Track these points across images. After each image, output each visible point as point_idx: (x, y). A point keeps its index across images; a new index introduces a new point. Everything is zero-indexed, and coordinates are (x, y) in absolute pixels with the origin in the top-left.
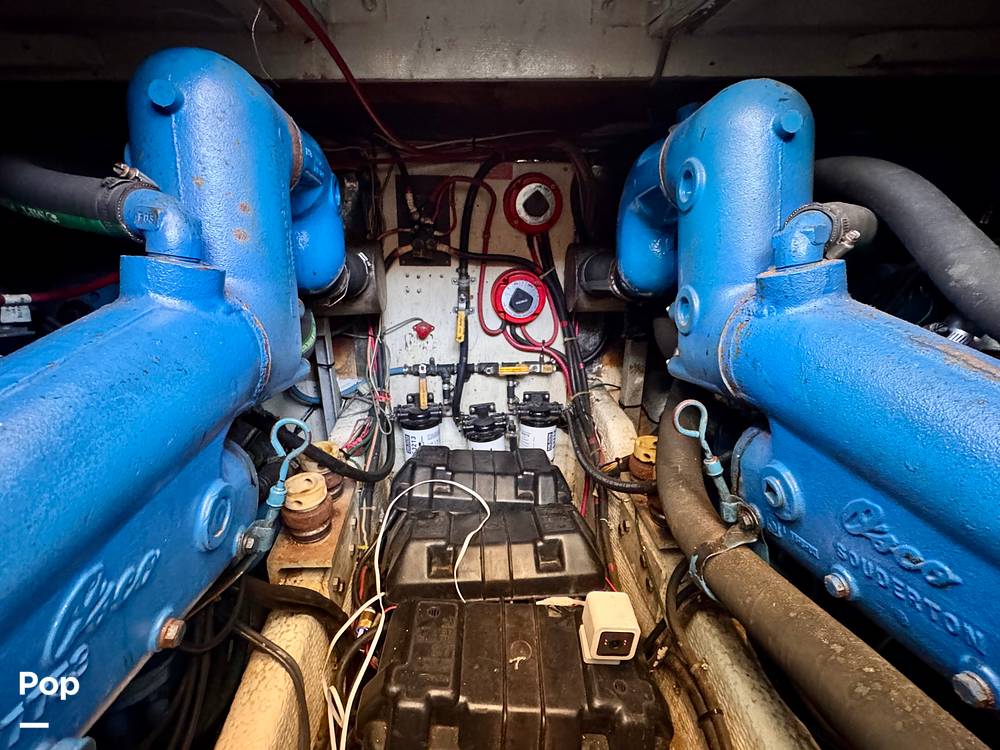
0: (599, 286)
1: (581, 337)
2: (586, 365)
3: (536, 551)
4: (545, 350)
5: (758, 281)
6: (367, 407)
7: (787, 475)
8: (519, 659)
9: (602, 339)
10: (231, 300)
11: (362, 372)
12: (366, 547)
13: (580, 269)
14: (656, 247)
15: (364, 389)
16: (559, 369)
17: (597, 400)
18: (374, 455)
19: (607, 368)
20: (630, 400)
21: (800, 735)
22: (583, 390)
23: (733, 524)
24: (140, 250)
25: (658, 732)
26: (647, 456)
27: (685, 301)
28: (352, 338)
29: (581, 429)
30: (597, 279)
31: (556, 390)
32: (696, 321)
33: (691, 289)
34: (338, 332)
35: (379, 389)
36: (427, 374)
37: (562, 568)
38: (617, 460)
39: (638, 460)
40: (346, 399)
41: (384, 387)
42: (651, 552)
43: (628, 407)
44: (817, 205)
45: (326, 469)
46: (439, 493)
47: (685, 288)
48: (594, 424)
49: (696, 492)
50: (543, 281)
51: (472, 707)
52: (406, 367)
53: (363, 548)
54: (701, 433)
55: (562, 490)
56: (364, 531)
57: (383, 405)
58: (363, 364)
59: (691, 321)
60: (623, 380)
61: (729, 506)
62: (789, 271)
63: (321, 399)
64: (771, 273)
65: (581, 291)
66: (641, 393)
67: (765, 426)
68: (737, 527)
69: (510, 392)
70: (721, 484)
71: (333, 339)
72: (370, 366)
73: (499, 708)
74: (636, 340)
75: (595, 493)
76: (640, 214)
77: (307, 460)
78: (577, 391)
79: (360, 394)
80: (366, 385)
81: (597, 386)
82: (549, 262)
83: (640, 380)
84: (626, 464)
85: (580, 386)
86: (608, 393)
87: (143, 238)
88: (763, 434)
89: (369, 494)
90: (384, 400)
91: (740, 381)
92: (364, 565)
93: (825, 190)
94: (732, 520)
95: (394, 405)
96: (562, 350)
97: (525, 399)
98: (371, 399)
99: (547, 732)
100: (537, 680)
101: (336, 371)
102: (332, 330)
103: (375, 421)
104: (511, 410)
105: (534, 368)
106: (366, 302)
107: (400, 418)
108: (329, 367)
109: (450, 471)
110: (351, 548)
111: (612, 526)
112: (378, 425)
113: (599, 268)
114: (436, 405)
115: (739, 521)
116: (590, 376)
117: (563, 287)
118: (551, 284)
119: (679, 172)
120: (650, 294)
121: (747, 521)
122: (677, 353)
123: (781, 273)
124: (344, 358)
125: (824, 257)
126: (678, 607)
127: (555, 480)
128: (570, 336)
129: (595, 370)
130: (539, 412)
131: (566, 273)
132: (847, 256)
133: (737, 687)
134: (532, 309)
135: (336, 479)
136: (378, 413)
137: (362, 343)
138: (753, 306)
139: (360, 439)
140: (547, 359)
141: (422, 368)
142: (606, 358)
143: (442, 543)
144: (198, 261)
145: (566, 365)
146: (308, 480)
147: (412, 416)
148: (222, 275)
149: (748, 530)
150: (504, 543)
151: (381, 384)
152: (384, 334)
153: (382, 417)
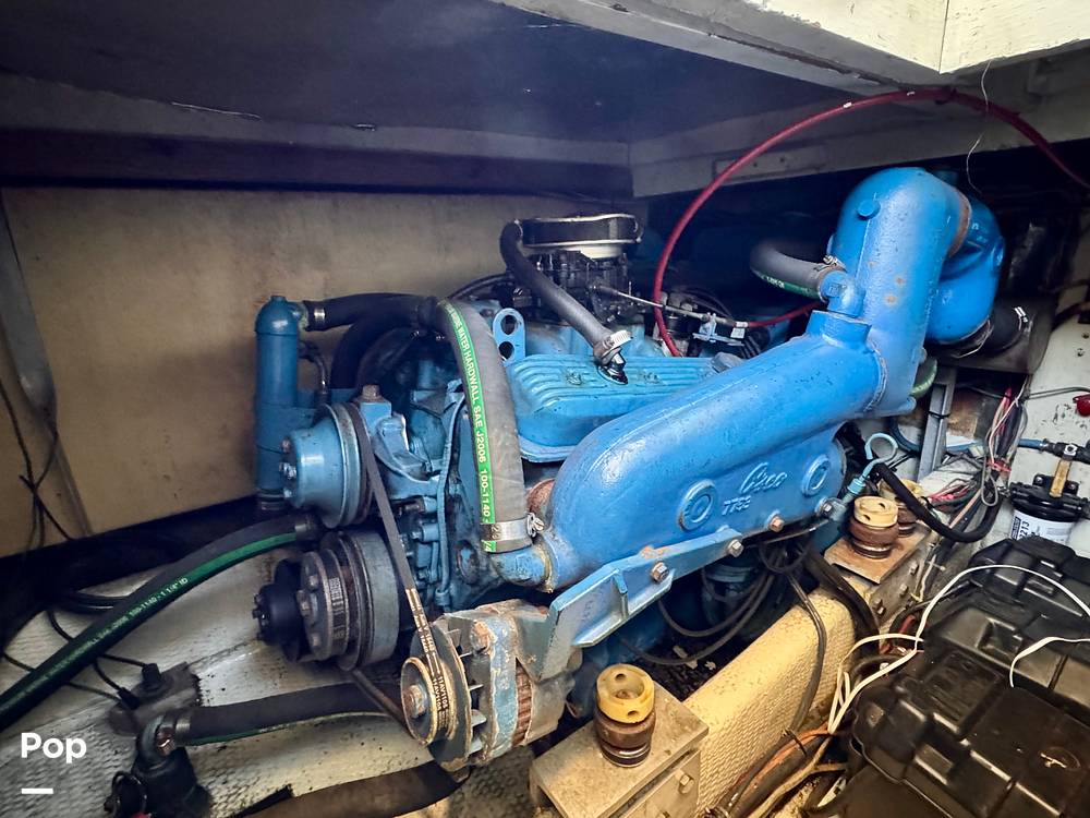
6: (974, 470)
10: (869, 344)
11: (981, 434)
12: (920, 600)
15: (977, 451)
18: (963, 519)
24: (823, 306)
28: (981, 394)
34: (963, 385)
35: (997, 456)
36: (1075, 458)
40: (951, 455)
41: (1005, 456)
45: (902, 504)
46: (1031, 587)
52: (1045, 441)
53: (917, 598)
56: (923, 583)
57: (995, 474)
58: (986, 426)
63: (921, 446)
71: (956, 391)
72: (994, 428)
77: (887, 489)
79: (970, 454)
80: (981, 448)
87: (828, 301)
89: (942, 553)
90: (997, 470)
92: (913, 614)
95: (1013, 479)
98: (982, 463)
101: (949, 424)
102: (957, 381)
103: (978, 487)
106: (1009, 360)
107: (1015, 496)
108: (941, 417)
109: (1060, 572)
110: (903, 588)
112: (980, 492)
114: (1079, 499)
124: (964, 413)
135: (909, 517)
136: (985, 479)
137: (993, 402)
139: (951, 497)
141: (1070, 449)
143: (1012, 628)
144: (856, 318)
146: (882, 505)
147: (1033, 499)
148: (869, 327)
151: (1002, 450)
152: (1027, 398)
153: (989, 487)
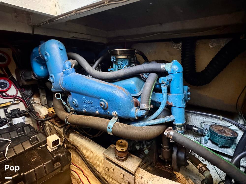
0: (29, 78)
1: (26, 92)
2: (29, 98)
3: (30, 141)
4: (15, 97)
5: (63, 72)
7: (75, 99)
8: (34, 160)
9: (32, 91)
13: (22, 75)
14: (42, 68)
16: (21, 101)
17: (35, 106)
19: (35, 98)
20: (44, 103)
21: (89, 140)
22: (30, 105)
23: (70, 112)
25: (68, 155)
26: (52, 111)
27: (51, 77)
29: (33, 114)
30: (28, 76)
31: (22, 107)
32: (54, 80)
33: (52, 74)
37: (39, 141)
38: (45, 116)
39: (50, 113)
42: (58, 130)
43: (44, 105)
44: (68, 60)
47: (51, 74)
48: (36, 111)
49: (63, 111)
50: (10, 79)
51: (25, 174)
54: (61, 98)
55: (32, 129)
59: (53, 80)
60: (41, 100)
61: (68, 109)
62: (67, 70)
64: (65, 70)
65: (23, 80)
66: (46, 101)
67: (70, 94)
68: (71, 112)
69: (6, 111)
70: (66, 106)
73: (33, 170)
74: (42, 89)
75: (41, 126)
76: (36, 61)
78: (29, 105)
81: (34, 103)
82: (10, 74)
83: (45, 98)
84: (47, 116)
85: (29, 104)
86: (38, 104)
88: (71, 96)
91: (64, 87)
93: (70, 58)
94: (70, 111)
96: (21, 96)
97: (11, 112)
99: (46, 167)
100: (40, 160)
104: (7, 116)
105: (13, 102)
111: (48, 132)
113: (28, 74)
115: (71, 110)
116: (31, 101)
117: (16, 80)
118: (12, 79)
119: (44, 54)
120: (43, 78)
121: (72, 110)
122: (53, 87)
123: (66, 70)
125: (71, 67)
126: (66, 135)
127: (29, 127)
128: (22, 92)
129: (32, 99)
130: (17, 113)
131: (16, 77)
132: (74, 67)
133: (79, 140)
134: (8, 87)
138: (63, 76)
140: (16, 100)
142: (34, 96)
145: (23, 100)
149: (72, 111)
150: (20, 143)
